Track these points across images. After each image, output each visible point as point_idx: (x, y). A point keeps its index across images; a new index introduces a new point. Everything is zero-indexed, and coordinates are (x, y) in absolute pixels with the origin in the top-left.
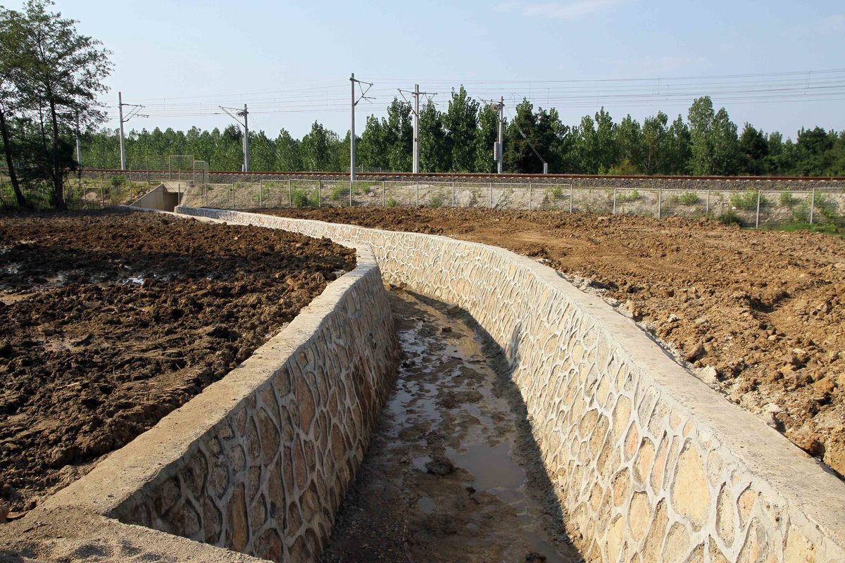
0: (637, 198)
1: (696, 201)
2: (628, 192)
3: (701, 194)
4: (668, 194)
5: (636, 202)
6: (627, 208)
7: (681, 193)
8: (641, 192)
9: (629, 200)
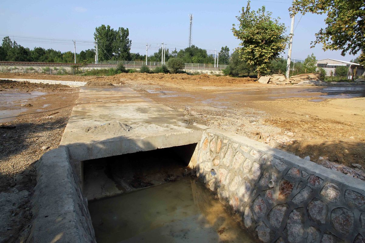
0: (16, 69)
1: (33, 69)
2: (13, 67)
3: (34, 67)
4: (25, 67)
5: (16, 70)
6: (14, 71)
7: (29, 67)
8: (17, 67)
9: (14, 69)
